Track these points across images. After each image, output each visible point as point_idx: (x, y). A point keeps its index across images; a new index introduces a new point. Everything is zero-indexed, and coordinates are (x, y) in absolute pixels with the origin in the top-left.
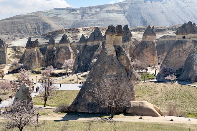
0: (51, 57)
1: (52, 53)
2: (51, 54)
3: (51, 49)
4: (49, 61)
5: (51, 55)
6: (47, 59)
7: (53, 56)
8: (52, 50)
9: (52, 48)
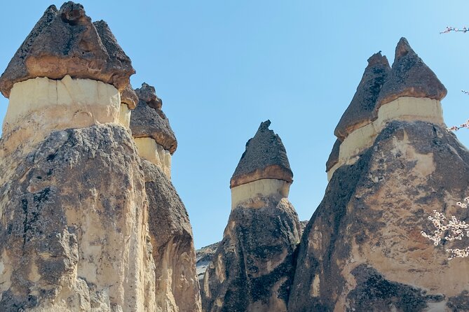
0: (270, 267)
1: (277, 233)
2: (264, 240)
3: (263, 206)
4: (256, 298)
5: (270, 248)
6: (241, 282)
7: (283, 258)
8: (272, 213)
9: (270, 198)
